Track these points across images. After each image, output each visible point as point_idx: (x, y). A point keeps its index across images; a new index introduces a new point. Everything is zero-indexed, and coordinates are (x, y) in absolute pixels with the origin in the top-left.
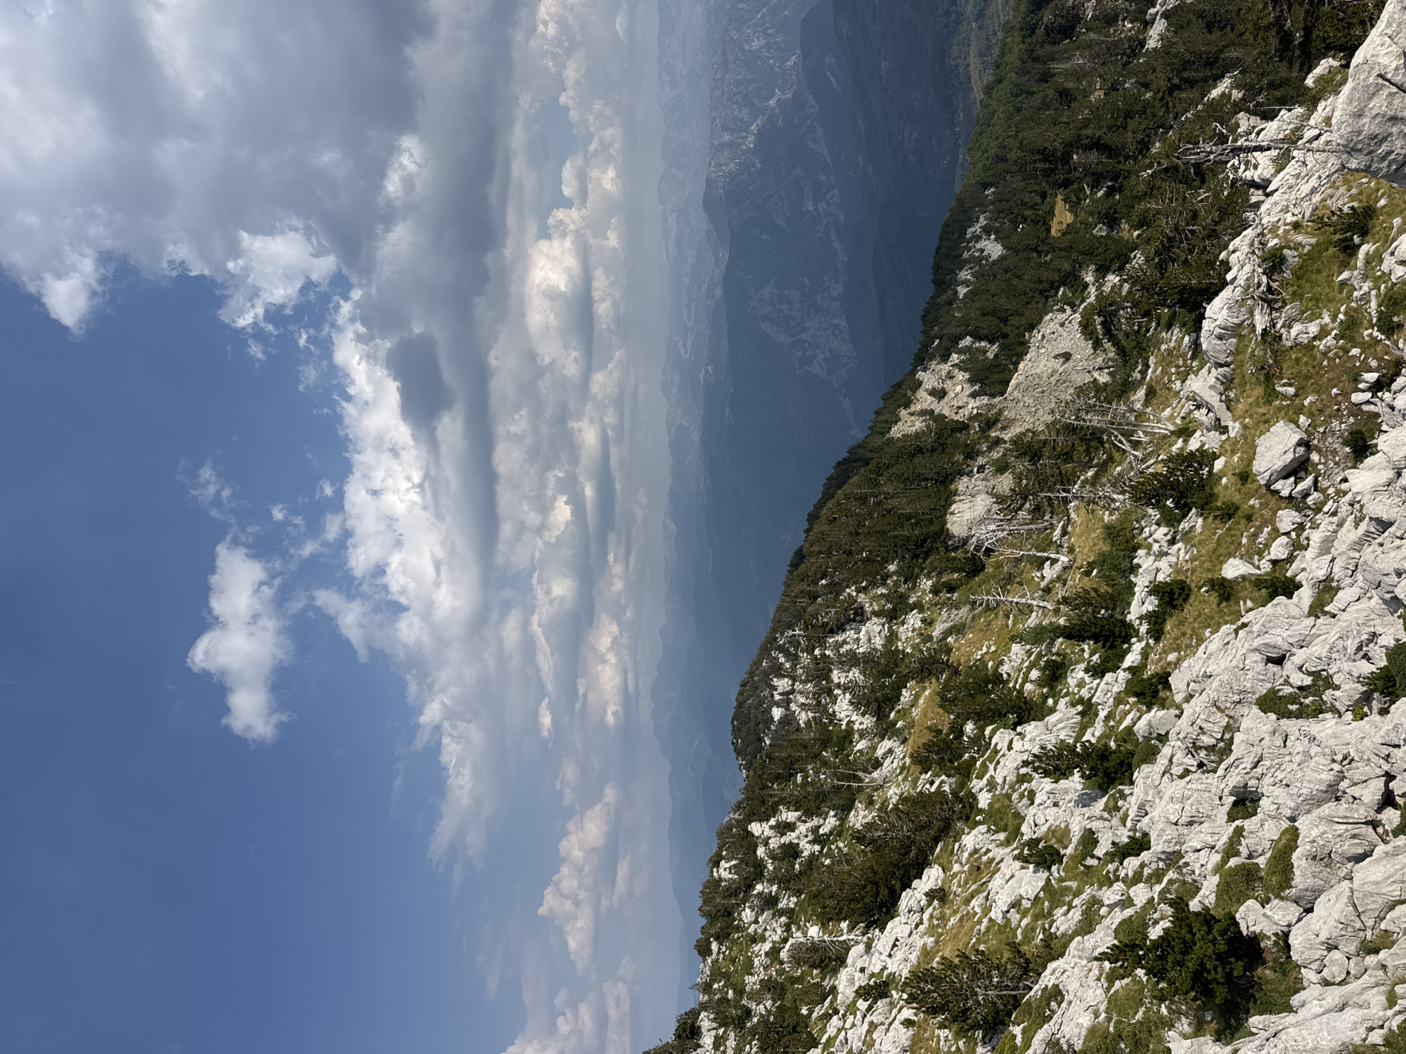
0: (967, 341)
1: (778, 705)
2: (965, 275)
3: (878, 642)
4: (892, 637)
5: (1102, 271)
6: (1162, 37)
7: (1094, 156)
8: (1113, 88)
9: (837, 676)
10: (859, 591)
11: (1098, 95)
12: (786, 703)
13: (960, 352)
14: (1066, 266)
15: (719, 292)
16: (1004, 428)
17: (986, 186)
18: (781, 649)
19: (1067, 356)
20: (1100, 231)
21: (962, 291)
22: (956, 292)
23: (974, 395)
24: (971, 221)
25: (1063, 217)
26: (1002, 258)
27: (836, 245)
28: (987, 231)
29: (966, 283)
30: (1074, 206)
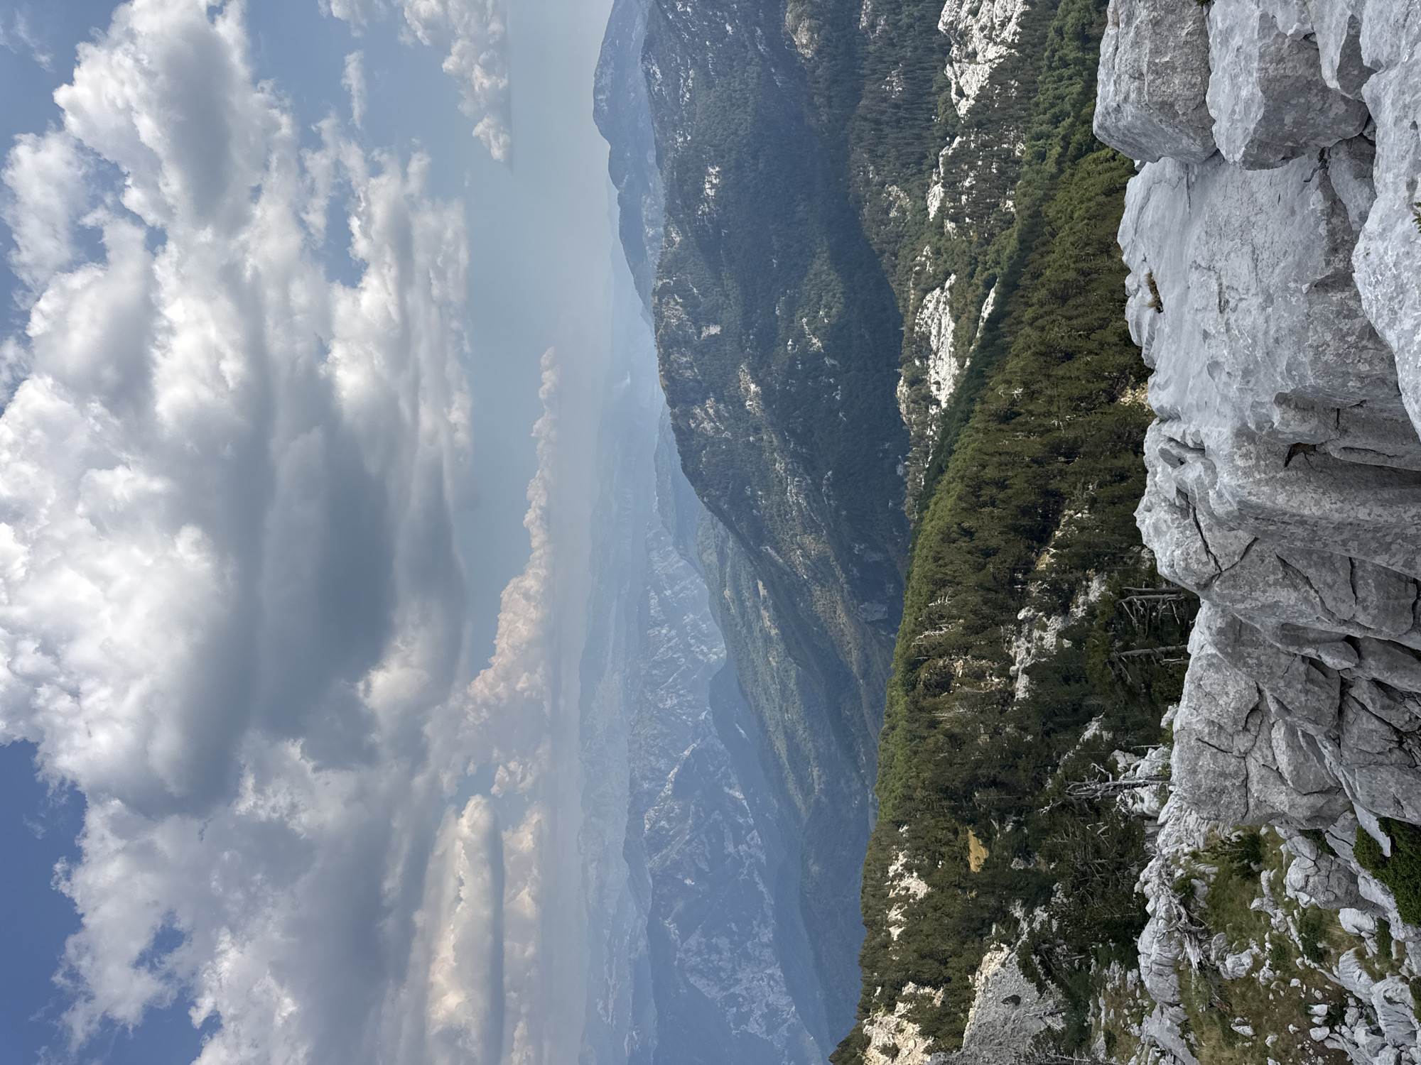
0: (910, 988)
2: (894, 914)
5: (1029, 906)
6: (1028, 690)
7: (993, 794)
8: (996, 732)
11: (984, 739)
13: (906, 1000)
14: (993, 902)
17: (899, 824)
19: (1016, 1000)
20: (1017, 864)
21: (895, 932)
22: (889, 934)
23: (928, 1051)
24: (891, 860)
25: (977, 855)
26: (929, 896)
27: (761, 887)
28: (908, 868)
29: (897, 923)
30: (987, 841)
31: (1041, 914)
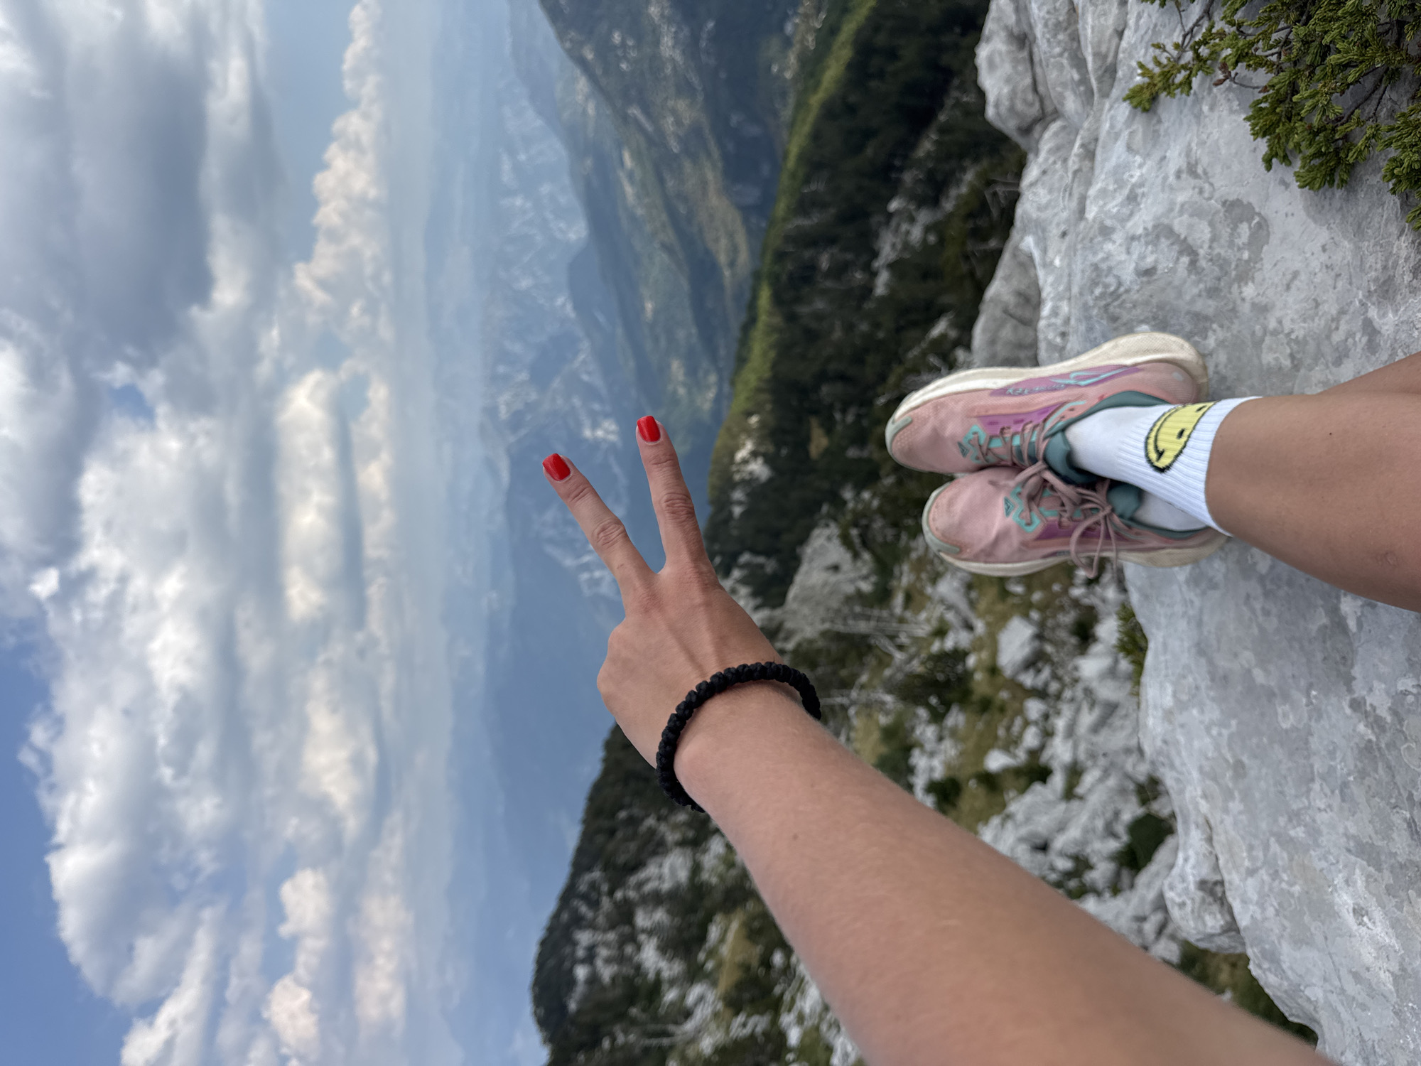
0: (745, 558)
1: (583, 961)
2: (738, 495)
3: (683, 875)
4: (696, 869)
5: (859, 488)
6: (887, 285)
7: (838, 388)
8: (849, 328)
9: (642, 919)
10: (659, 819)
11: (837, 334)
12: (590, 958)
13: (742, 567)
14: (825, 485)
15: (500, 518)
16: (787, 639)
17: (749, 414)
18: (585, 897)
19: (835, 568)
20: (852, 453)
21: (737, 510)
22: (731, 513)
23: (757, 608)
24: (737, 448)
25: (819, 442)
26: (770, 480)
27: (616, 469)
28: (754, 454)
29: (740, 503)
30: (829, 428)
31: (866, 495)
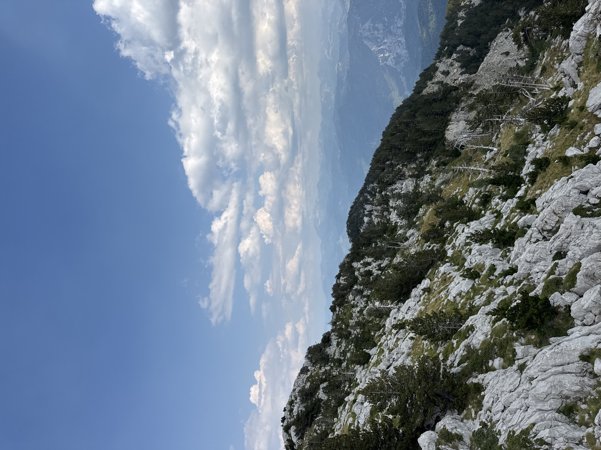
0: (460, 47)
1: (366, 216)
2: (461, 14)
3: (411, 189)
4: (417, 186)
5: (528, 9)
9: (392, 203)
10: (403, 166)
12: (370, 214)
13: (457, 53)
14: (510, 8)
15: (344, 26)
16: (474, 89)
18: (369, 193)
19: (507, 54)
21: (460, 22)
22: (457, 23)
23: (462, 74)
26: (480, 5)
29: (462, 18)
31: (532, 13)
